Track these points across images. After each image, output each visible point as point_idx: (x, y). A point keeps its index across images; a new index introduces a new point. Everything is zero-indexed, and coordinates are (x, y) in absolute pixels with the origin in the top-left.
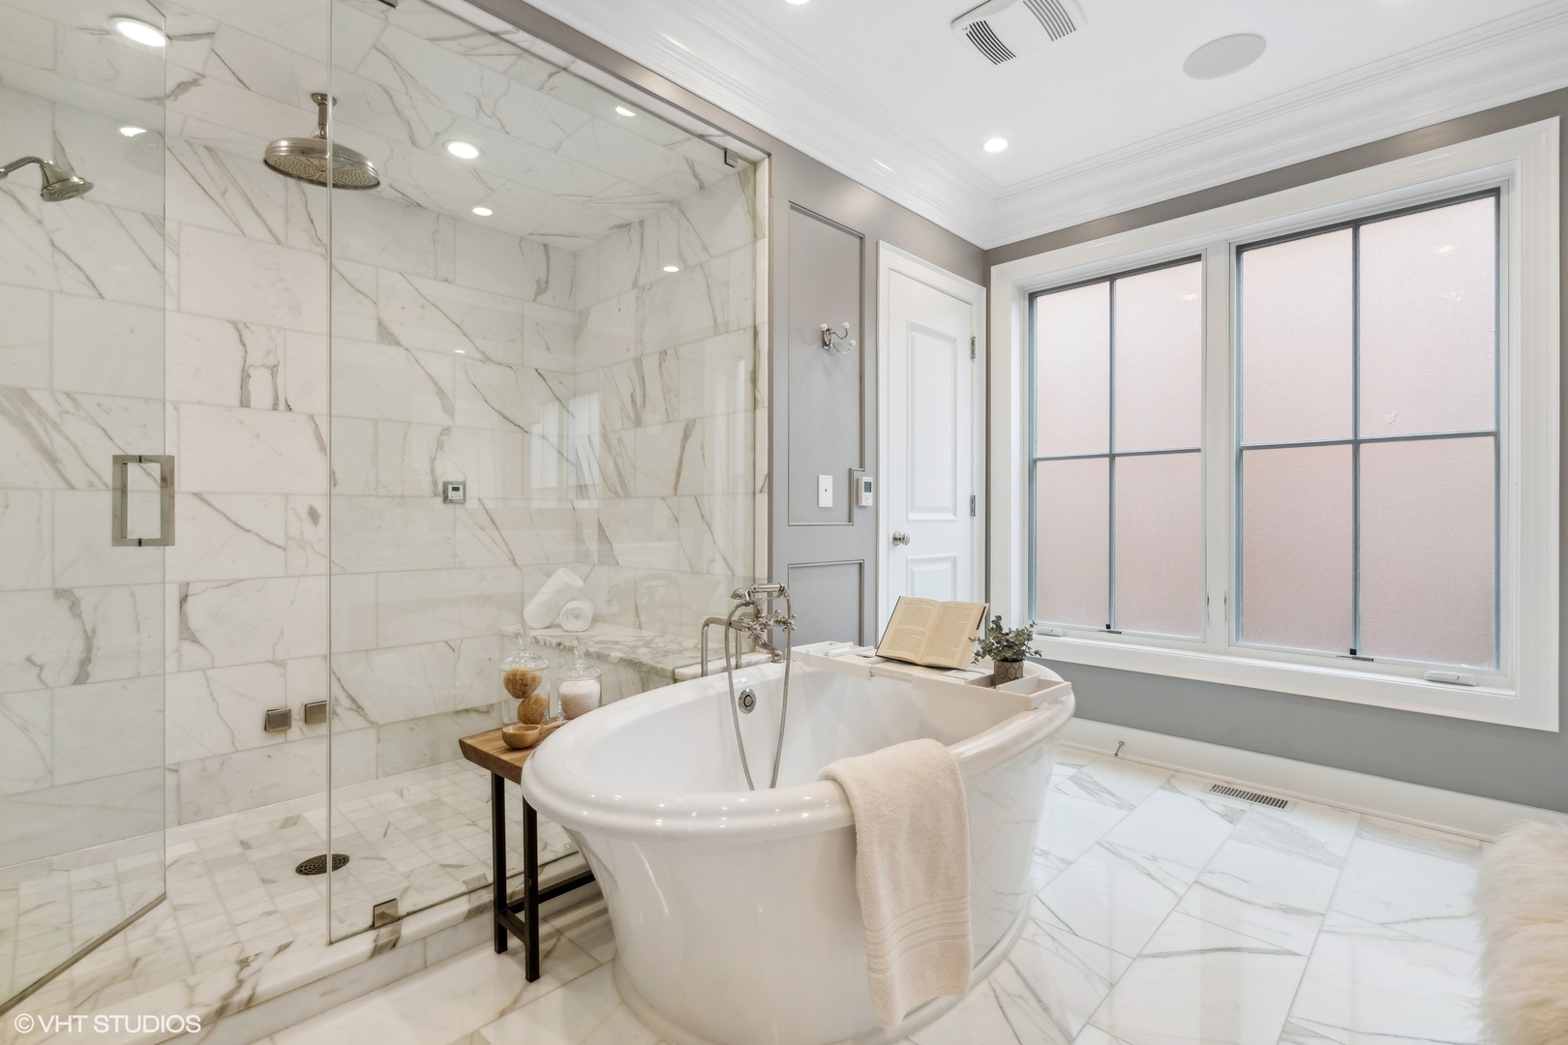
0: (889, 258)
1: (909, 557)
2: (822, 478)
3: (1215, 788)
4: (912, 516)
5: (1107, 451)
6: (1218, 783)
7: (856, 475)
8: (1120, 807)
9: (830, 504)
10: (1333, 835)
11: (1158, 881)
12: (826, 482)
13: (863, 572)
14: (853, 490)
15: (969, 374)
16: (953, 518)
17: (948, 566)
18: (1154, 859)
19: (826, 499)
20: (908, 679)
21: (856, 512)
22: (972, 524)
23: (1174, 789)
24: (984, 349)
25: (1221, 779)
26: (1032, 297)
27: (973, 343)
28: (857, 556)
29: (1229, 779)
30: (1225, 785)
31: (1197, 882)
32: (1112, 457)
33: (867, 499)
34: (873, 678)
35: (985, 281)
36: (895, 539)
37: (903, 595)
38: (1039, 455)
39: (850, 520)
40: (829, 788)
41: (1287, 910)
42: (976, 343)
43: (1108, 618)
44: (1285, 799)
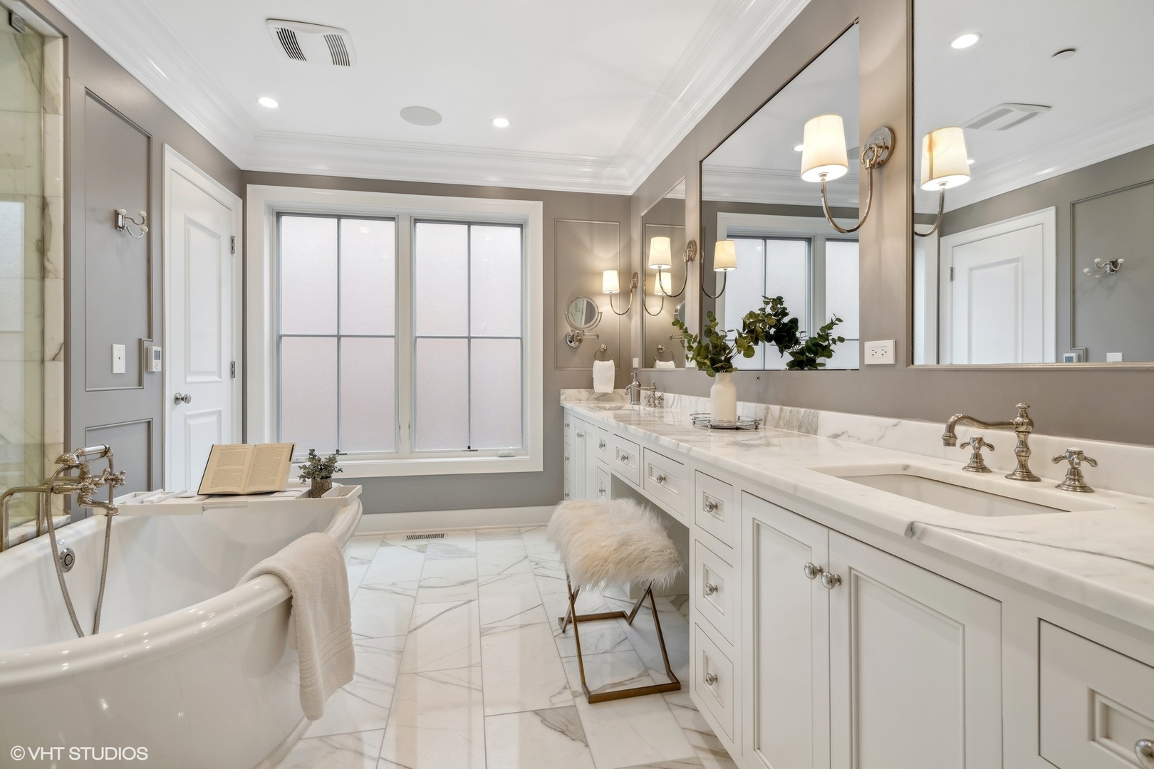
0: (172, 160)
1: (187, 413)
2: (116, 347)
3: (410, 538)
4: (189, 379)
5: (336, 333)
6: (409, 535)
7: (146, 344)
8: (363, 563)
9: (123, 370)
10: (467, 544)
11: (401, 594)
12: (119, 351)
13: (151, 430)
14: (142, 359)
15: (230, 265)
16: (219, 379)
17: (214, 418)
18: (394, 584)
19: (119, 366)
20: (245, 506)
21: (146, 377)
22: (232, 383)
23: (388, 545)
24: (241, 246)
25: (410, 532)
26: (279, 215)
27: (233, 241)
28: (146, 416)
29: (413, 530)
30: (413, 534)
31: (419, 587)
32: (339, 337)
33: (156, 365)
34: (205, 512)
35: (242, 194)
36: (177, 399)
37: (215, 443)
38: (283, 332)
39: (140, 383)
40: (268, 581)
41: (462, 583)
42: (235, 241)
43: (337, 445)
44: (442, 533)
